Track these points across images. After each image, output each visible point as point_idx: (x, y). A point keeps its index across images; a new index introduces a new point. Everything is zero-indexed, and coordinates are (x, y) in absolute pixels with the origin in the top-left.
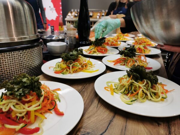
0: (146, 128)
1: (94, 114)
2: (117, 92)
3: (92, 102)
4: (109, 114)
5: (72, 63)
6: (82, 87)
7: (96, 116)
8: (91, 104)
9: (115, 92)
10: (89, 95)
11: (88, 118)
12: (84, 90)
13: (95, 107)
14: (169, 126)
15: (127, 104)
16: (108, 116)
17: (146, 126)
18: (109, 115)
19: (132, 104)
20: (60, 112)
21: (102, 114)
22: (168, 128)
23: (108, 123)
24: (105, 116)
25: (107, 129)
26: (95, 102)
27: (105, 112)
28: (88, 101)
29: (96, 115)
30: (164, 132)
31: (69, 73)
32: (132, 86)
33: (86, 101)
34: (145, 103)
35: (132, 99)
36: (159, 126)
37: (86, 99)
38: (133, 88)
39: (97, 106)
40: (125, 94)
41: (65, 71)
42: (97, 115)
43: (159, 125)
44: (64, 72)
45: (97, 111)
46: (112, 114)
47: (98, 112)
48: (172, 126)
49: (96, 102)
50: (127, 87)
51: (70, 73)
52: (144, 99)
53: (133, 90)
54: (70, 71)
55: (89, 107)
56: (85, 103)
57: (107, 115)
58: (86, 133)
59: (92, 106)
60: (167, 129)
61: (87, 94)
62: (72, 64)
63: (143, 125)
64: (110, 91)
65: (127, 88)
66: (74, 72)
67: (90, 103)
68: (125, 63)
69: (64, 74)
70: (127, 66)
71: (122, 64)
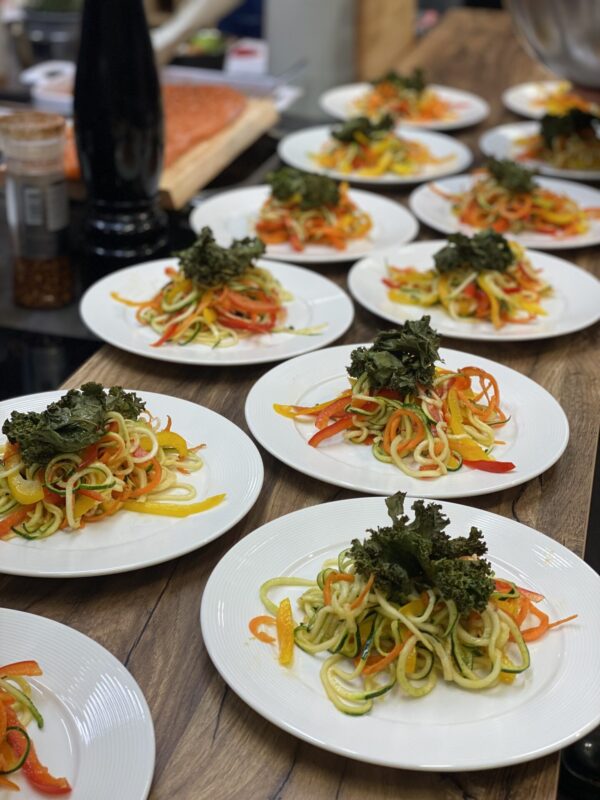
1: (203, 770)
2: (308, 646)
3: (191, 704)
4: (267, 763)
5: (74, 471)
6: (138, 617)
7: (208, 783)
8: (188, 719)
9: (299, 646)
10: (177, 668)
11: (175, 791)
12: (148, 633)
13: (203, 734)
15: (348, 713)
16: (262, 775)
18: (266, 769)
19: (368, 712)
20: (54, 780)
21: (235, 766)
24: (249, 778)
26: (205, 709)
27: (250, 755)
28: (171, 702)
29: (210, 773)
31: (60, 528)
32: (377, 622)
33: (163, 704)
34: (427, 699)
35: (374, 685)
37: (162, 689)
38: (378, 632)
39: (213, 727)
40: (345, 657)
41: (36, 517)
42: (213, 774)
44: (30, 525)
45: (213, 756)
46: (279, 765)
47: (219, 758)
49: (209, 704)
50: (351, 626)
51: (63, 526)
52: (426, 677)
53: (377, 641)
54: (64, 519)
55: (177, 740)
56: (160, 713)
57: (259, 772)
59: (193, 731)
61: (166, 663)
62: (76, 476)
64: (276, 643)
65: (354, 630)
66: (85, 520)
67: (182, 715)
68: (373, 432)
69: (30, 539)
70: (381, 454)
71: (358, 437)
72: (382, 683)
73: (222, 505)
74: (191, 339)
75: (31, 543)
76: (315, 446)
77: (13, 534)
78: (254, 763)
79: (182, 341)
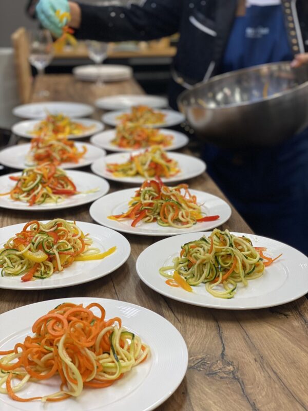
0: (274, 326)
1: (185, 332)
4: (207, 324)
5: (53, 245)
7: (191, 335)
13: (175, 322)
14: (300, 314)
16: (209, 328)
17: (271, 323)
21: (196, 328)
22: (300, 316)
23: (219, 337)
24: (205, 330)
25: (224, 345)
26: (168, 315)
30: (298, 323)
31: (54, 272)
36: (287, 318)
41: (42, 269)
42: (190, 332)
43: (288, 316)
46: (212, 324)
47: (188, 328)
48: (303, 312)
50: (212, 261)
51: (56, 270)
54: (54, 267)
57: (207, 327)
58: (200, 360)
60: (300, 318)
62: (55, 247)
63: (267, 323)
64: (180, 287)
68: (155, 216)
69: (43, 278)
70: (163, 223)
71: (149, 220)
72: (232, 287)
73: (116, 251)
74: (43, 202)
75: (45, 280)
76: (134, 227)
77: (34, 278)
78: (202, 326)
79: (39, 203)
